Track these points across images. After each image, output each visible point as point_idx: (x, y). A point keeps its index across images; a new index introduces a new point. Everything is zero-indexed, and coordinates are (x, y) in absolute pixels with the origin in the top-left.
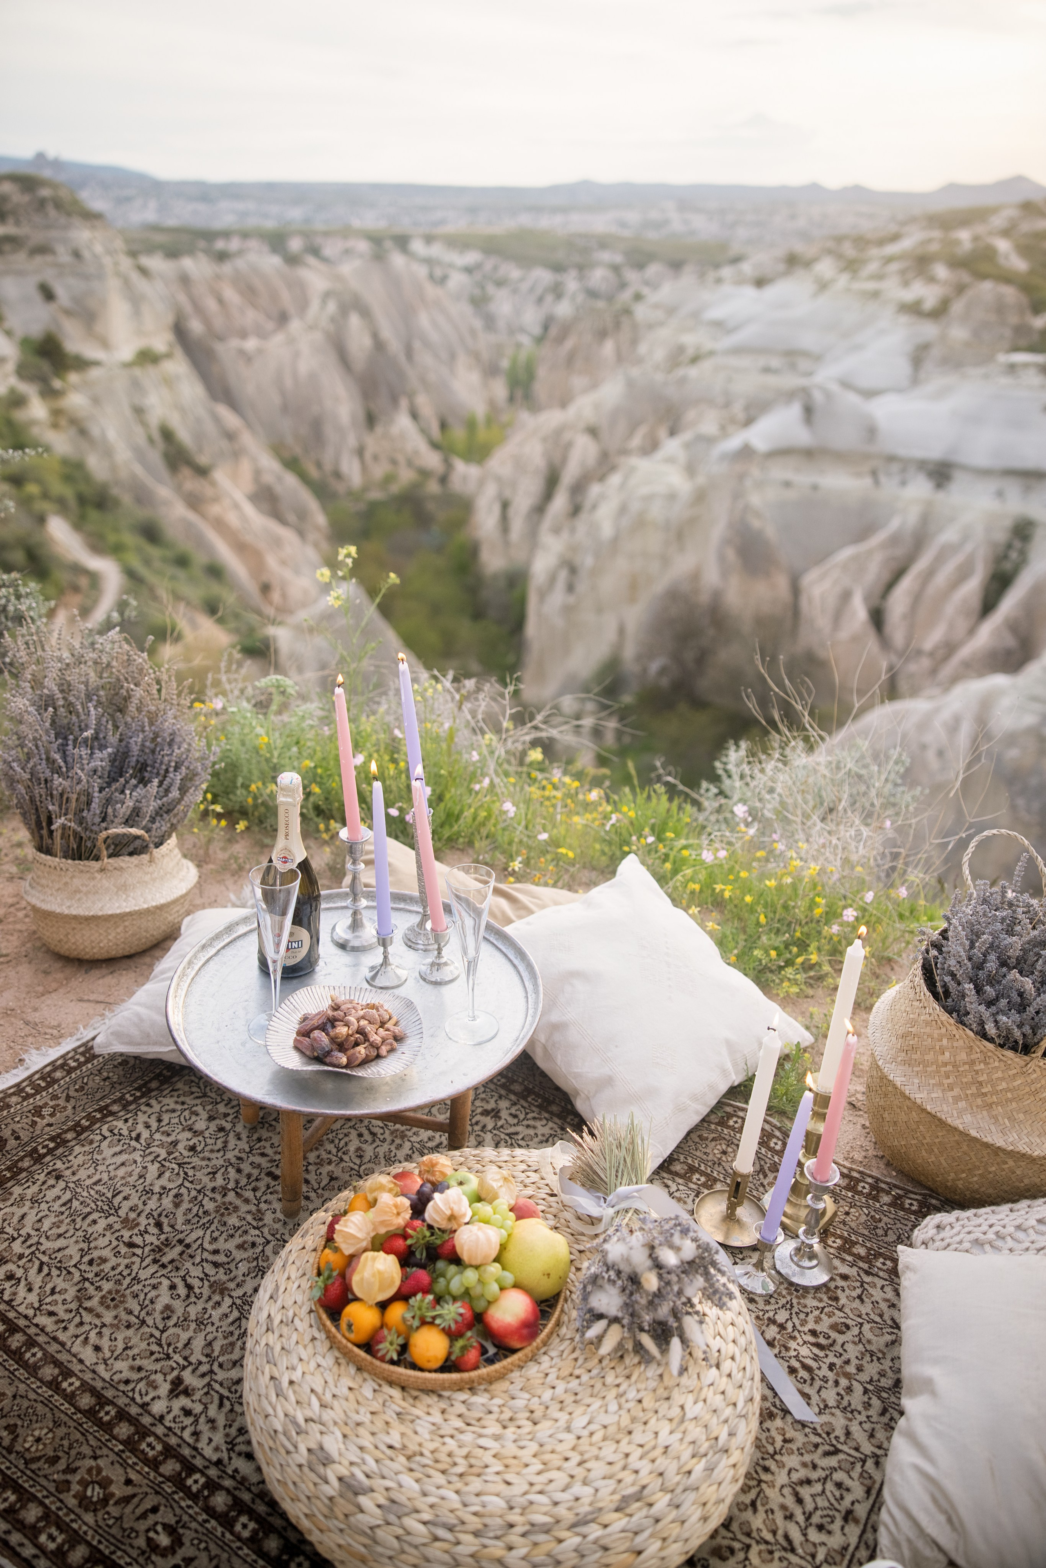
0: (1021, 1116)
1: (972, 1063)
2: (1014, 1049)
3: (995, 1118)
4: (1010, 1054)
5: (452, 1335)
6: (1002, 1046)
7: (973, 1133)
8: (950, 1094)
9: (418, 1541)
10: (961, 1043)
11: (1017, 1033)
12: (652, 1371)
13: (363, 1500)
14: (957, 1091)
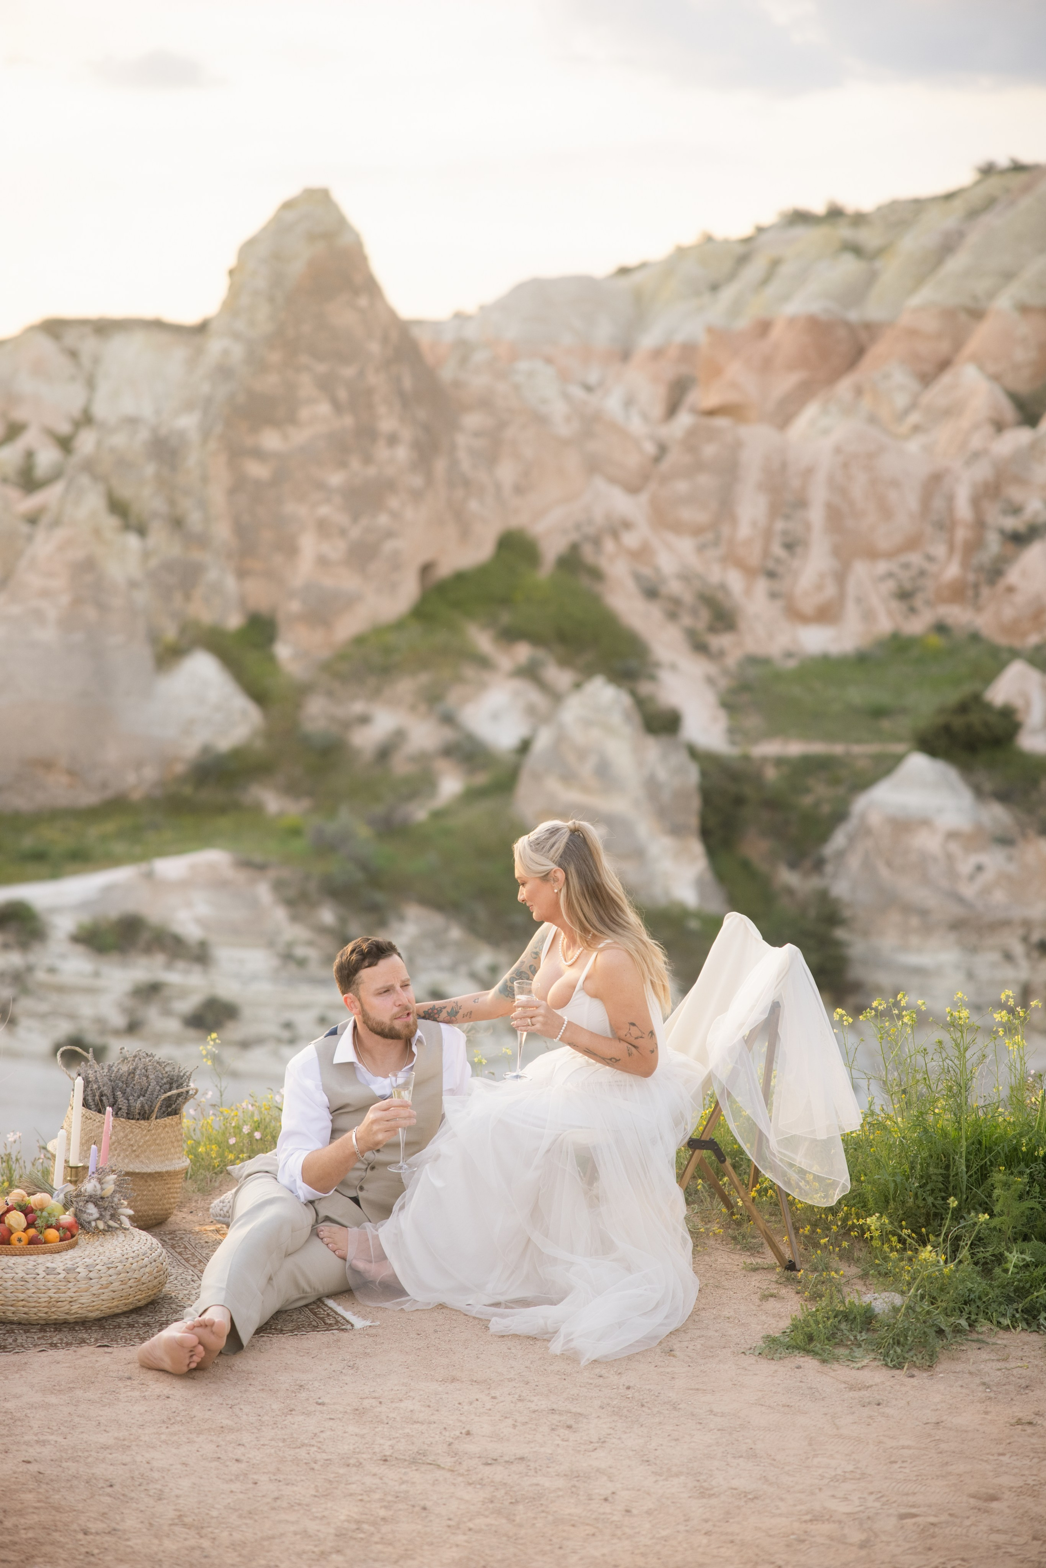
0: (152, 1156)
1: (126, 1136)
2: (144, 1119)
3: (142, 1162)
4: (142, 1122)
5: (58, 1230)
6: (138, 1119)
7: (137, 1171)
8: (119, 1158)
9: (105, 1271)
10: (119, 1128)
11: (146, 1107)
12: (119, 1232)
13: (78, 1270)
14: (122, 1155)
